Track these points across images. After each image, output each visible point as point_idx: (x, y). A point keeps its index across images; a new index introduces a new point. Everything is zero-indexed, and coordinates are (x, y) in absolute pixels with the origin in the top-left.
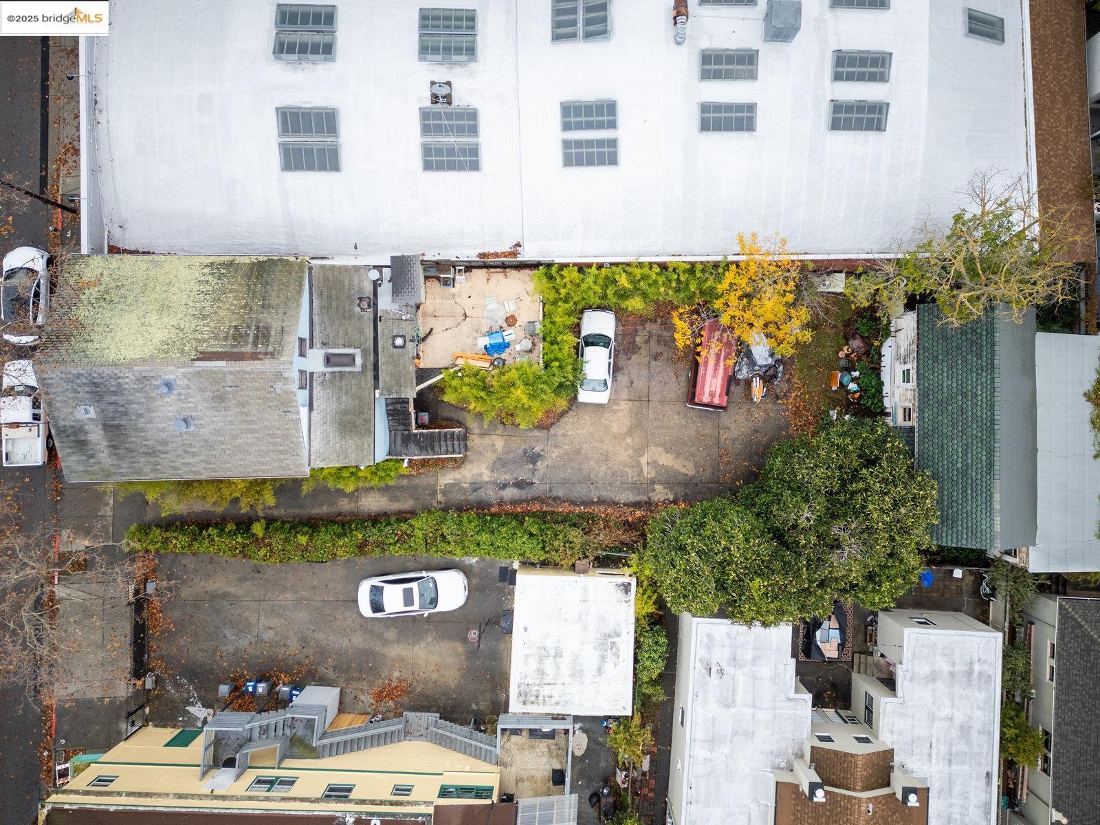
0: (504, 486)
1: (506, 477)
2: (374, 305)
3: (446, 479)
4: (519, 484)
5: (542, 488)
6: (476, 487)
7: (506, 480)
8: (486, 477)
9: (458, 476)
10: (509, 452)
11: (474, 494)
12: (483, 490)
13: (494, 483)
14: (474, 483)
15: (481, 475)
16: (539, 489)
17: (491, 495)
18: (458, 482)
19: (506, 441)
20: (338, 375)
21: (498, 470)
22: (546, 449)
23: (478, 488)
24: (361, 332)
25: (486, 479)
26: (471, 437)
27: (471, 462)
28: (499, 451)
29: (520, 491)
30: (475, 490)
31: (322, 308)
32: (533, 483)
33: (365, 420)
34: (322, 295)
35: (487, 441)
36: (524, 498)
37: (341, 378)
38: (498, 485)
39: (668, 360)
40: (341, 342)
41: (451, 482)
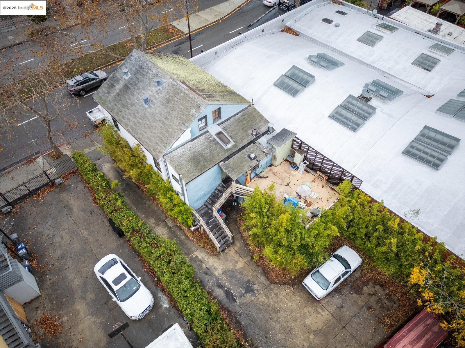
0: (220, 286)
1: (226, 283)
2: (258, 137)
3: (200, 254)
4: (228, 294)
5: (237, 309)
6: (208, 272)
7: (225, 284)
8: (217, 273)
9: (206, 259)
10: (240, 273)
11: (203, 274)
12: (209, 277)
13: (218, 280)
14: (209, 269)
15: (216, 269)
16: (235, 307)
17: (210, 283)
18: (203, 261)
19: (245, 267)
20: (216, 142)
21: (226, 276)
22: (260, 291)
23: (208, 274)
24: (243, 139)
25: (216, 274)
26: (231, 248)
27: (219, 259)
28: (236, 268)
29: (225, 297)
30: (206, 273)
31: (239, 119)
32: (235, 301)
33: (205, 166)
34: (244, 116)
35: (236, 257)
36: (223, 303)
37: (216, 144)
38: (218, 282)
39: (376, 317)
40: (231, 134)
41: (200, 258)
